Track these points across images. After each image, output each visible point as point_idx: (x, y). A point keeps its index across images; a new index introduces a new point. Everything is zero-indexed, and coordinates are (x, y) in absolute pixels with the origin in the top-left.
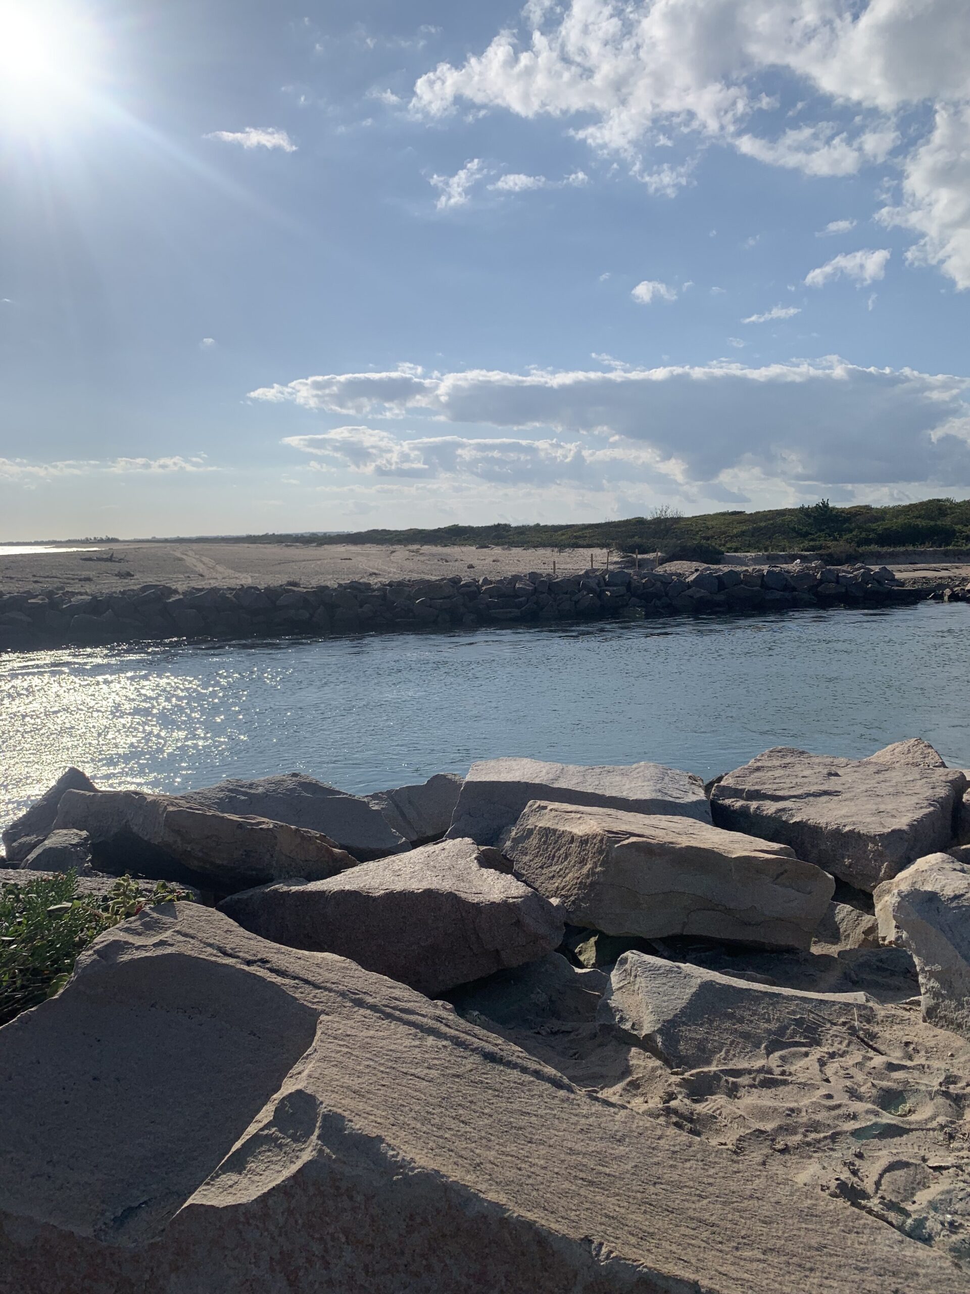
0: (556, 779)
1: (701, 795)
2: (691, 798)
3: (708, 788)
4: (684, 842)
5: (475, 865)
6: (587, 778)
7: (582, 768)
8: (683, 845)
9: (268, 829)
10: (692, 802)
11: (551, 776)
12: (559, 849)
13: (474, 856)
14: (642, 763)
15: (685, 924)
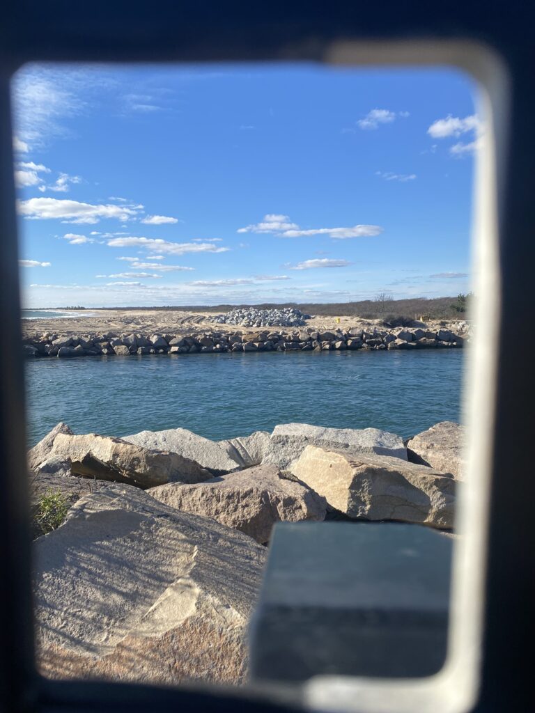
0: (322, 435)
1: (402, 446)
2: (396, 447)
3: (405, 444)
4: (392, 468)
5: (278, 478)
6: (339, 435)
7: (336, 430)
8: (392, 470)
9: (167, 455)
10: (396, 450)
11: (318, 433)
12: (324, 470)
13: (277, 472)
14: (369, 429)
15: (392, 513)
